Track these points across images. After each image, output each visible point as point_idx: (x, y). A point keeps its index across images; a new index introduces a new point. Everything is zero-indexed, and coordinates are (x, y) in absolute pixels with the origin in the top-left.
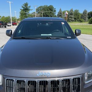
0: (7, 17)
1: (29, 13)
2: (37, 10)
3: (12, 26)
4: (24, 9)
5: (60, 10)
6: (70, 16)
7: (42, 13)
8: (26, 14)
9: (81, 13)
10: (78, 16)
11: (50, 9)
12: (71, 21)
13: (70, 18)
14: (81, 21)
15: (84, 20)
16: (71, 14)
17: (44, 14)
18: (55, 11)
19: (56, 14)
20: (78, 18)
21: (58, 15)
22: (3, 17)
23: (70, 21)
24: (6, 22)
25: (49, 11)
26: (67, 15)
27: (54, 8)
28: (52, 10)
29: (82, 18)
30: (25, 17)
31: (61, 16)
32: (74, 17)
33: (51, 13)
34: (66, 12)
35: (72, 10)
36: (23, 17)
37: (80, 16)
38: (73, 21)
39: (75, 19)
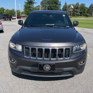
0: (11, 10)
1: (33, 6)
2: (42, 3)
3: (16, 19)
4: (28, 2)
5: (66, 3)
6: (75, 10)
7: (46, 7)
8: (30, 7)
9: (87, 7)
10: (84, 10)
11: (55, 3)
12: (77, 15)
13: (75, 13)
14: (87, 16)
15: (90, 15)
16: (77, 8)
17: (49, 8)
18: (60, 4)
19: (61, 8)
20: (84, 12)
21: (63, 9)
22: (7, 10)
23: (75, 15)
24: (10, 15)
25: (54, 5)
26: (72, 9)
27: (59, 1)
28: (57, 4)
29: (88, 13)
30: (29, 10)
31: (66, 10)
32: (80, 11)
33: (55, 6)
34: (72, 6)
35: (78, 4)
36: (27, 11)
37: (87, 10)
38: (78, 15)
39: (81, 13)
